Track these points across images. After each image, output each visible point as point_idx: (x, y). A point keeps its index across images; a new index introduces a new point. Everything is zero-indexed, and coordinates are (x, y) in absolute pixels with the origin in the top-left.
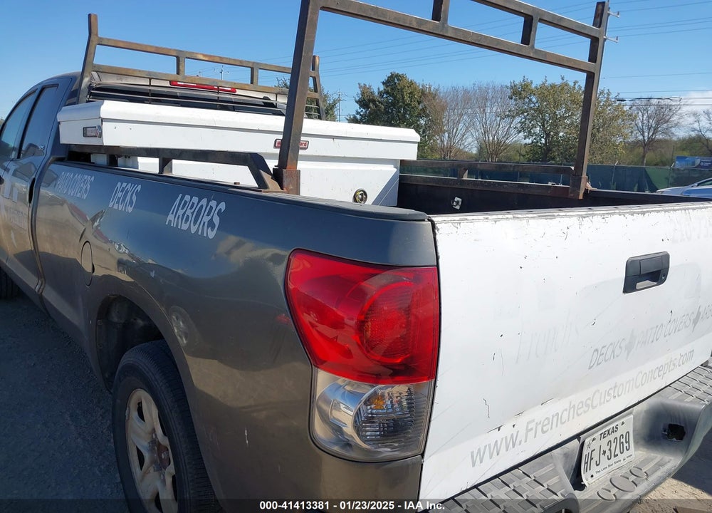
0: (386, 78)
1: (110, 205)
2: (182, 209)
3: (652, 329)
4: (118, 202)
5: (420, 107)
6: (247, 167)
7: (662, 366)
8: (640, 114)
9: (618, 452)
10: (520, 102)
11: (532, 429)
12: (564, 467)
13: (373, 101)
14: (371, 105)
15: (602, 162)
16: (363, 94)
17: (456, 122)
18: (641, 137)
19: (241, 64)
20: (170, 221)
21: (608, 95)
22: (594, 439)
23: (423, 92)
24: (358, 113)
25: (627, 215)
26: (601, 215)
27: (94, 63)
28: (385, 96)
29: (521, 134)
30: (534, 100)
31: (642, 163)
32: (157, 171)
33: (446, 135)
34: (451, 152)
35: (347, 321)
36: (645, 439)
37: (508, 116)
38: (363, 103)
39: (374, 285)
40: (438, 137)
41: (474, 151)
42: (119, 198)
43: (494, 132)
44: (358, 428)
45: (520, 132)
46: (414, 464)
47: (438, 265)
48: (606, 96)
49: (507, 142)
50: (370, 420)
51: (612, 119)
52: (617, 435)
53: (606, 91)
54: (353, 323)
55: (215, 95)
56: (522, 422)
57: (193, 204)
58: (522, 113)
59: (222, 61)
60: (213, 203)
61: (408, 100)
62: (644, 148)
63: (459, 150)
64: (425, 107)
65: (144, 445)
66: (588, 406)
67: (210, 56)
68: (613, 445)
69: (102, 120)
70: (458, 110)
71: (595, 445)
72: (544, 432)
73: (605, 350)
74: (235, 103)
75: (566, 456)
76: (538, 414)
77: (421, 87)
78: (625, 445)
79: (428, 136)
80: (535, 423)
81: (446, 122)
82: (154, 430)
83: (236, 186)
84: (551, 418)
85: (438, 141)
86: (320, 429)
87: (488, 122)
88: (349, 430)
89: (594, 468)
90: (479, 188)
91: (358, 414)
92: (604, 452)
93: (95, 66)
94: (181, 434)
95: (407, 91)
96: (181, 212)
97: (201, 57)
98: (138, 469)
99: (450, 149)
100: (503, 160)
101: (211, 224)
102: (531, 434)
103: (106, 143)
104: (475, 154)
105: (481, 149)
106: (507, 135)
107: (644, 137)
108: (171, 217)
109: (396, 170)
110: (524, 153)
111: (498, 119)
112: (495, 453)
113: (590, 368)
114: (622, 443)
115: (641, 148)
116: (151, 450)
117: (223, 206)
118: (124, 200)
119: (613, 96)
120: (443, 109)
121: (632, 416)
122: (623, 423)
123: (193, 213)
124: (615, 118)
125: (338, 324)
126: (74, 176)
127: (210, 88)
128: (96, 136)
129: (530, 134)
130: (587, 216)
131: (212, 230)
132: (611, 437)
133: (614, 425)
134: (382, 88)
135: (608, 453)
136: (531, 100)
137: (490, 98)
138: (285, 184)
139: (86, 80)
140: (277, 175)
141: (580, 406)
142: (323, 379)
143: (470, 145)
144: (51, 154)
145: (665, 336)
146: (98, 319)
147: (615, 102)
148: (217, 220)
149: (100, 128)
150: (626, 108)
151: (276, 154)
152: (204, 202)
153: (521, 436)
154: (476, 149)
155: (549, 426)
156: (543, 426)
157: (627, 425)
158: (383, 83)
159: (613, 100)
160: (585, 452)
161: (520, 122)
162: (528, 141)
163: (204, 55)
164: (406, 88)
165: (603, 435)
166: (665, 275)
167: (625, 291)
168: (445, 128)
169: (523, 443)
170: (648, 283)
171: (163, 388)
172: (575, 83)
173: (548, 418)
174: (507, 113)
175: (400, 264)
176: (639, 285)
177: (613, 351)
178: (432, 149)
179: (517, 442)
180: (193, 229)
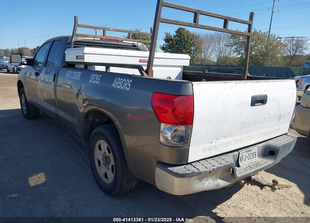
0: (177, 30)
1: (90, 81)
2: (118, 82)
3: (262, 119)
4: (93, 80)
5: (192, 42)
6: (137, 69)
7: (267, 132)
8: (289, 44)
9: (252, 158)
10: (235, 40)
11: (222, 145)
12: (233, 159)
13: (171, 40)
14: (170, 41)
15: (271, 65)
16: (167, 36)
17: (207, 48)
18: (289, 54)
19: (125, 31)
20: (113, 86)
21: (274, 36)
22: (243, 152)
23: (193, 36)
24: (164, 45)
25: (252, 83)
26: (243, 82)
27: (76, 33)
28: (176, 37)
29: (236, 53)
30: (241, 38)
31: (290, 65)
32: (105, 70)
33: (203, 54)
34: (205, 61)
35: (169, 111)
36: (262, 155)
37: (230, 46)
38: (167, 40)
39: (177, 100)
40: (199, 55)
41: (216, 61)
42: (93, 79)
43: (224, 53)
44: (172, 138)
45: (235, 52)
46: (187, 149)
47: (193, 95)
48: (273, 36)
49: (230, 56)
50: (175, 136)
51: (275, 47)
52: (252, 152)
53: (273, 34)
54: (171, 111)
55: (116, 43)
56: (218, 142)
57: (121, 80)
58: (236, 44)
59: (119, 31)
60: (128, 80)
61: (186, 39)
62: (291, 58)
63: (209, 60)
64: (194, 42)
65: (101, 158)
66: (240, 141)
67: (115, 29)
68: (250, 155)
69: (84, 54)
70: (208, 43)
71: (244, 154)
72: (226, 146)
73: (245, 124)
74: (123, 46)
75: (234, 156)
76: (224, 140)
77: (192, 33)
78: (254, 156)
79: (195, 54)
80: (222, 143)
81: (203, 48)
82: (105, 153)
83: (133, 75)
84: (228, 142)
85: (200, 57)
86: (162, 139)
87: (221, 48)
88: (170, 138)
89: (243, 162)
90: (211, 76)
91: (172, 135)
92: (247, 157)
93: (76, 34)
94: (116, 150)
95: (186, 35)
96: (117, 83)
97: (112, 30)
98: (98, 167)
99: (204, 60)
100: (228, 64)
101: (128, 86)
102: (221, 146)
103: (85, 61)
104: (216, 62)
105: (218, 60)
106: (230, 53)
107: (291, 54)
108: (114, 85)
109: (181, 69)
110: (236, 61)
111: (226, 47)
112: (210, 150)
113: (241, 128)
114: (254, 155)
115: (290, 59)
116: (103, 160)
117: (131, 81)
118: (95, 80)
119: (276, 36)
120: (202, 43)
121: (257, 147)
122: (254, 149)
123: (121, 83)
124: (278, 46)
125: (166, 112)
126: (73, 72)
127: (114, 40)
128: (82, 59)
129: (239, 54)
130: (238, 83)
131: (128, 88)
132: (250, 153)
133: (251, 149)
134: (175, 34)
135: (248, 157)
136: (240, 39)
137: (222, 38)
138: (149, 74)
139: (74, 39)
140: (147, 72)
141: (238, 140)
142: (163, 125)
143: (213, 58)
144: (62, 65)
145: (268, 122)
146: (85, 119)
147: (277, 39)
148: (129, 85)
149: (84, 56)
150: (282, 42)
151: (146, 65)
152: (125, 80)
153: (218, 146)
154: (216, 60)
155: (227, 145)
156: (225, 144)
157: (255, 149)
158: (176, 32)
159: (277, 38)
160: (240, 156)
161: (235, 48)
162: (239, 56)
163: (113, 29)
164: (186, 34)
165: (247, 152)
166: (266, 102)
167: (251, 106)
168: (203, 51)
169: (219, 148)
170: (260, 104)
171: (110, 137)
172: (260, 31)
173: (227, 142)
174: (230, 44)
175: (183, 95)
176: (256, 104)
177: (248, 124)
178: (197, 60)
179: (217, 148)
180: (122, 88)
